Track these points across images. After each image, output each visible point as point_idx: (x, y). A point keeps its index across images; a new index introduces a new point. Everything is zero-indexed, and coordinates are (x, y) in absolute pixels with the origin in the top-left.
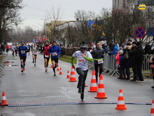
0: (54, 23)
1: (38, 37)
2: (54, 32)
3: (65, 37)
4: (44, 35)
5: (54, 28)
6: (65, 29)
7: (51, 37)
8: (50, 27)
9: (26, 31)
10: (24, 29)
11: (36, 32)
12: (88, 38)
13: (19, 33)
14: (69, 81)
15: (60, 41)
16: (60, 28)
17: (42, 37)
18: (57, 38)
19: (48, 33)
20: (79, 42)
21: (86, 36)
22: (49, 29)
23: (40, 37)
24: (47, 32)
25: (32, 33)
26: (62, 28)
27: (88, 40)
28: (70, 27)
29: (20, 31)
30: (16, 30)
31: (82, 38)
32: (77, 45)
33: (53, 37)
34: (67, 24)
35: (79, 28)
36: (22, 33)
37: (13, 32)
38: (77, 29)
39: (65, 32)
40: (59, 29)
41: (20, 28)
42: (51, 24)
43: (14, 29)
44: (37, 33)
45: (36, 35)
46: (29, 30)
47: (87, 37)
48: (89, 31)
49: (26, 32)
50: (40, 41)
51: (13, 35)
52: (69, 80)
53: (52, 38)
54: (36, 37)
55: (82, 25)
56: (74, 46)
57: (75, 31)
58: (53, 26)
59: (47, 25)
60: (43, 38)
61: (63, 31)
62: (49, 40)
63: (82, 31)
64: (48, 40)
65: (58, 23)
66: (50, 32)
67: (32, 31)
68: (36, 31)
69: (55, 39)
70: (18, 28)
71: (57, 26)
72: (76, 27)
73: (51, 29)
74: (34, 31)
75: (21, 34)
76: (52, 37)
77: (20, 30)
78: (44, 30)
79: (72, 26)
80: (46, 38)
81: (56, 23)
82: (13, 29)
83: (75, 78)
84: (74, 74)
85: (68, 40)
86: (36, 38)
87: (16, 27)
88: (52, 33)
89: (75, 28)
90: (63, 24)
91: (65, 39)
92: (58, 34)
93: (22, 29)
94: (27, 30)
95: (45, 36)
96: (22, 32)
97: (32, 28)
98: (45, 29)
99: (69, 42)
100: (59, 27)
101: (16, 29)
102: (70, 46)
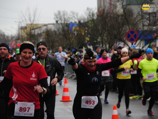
0: (29, 26)
1: (11, 42)
2: (30, 37)
6: (43, 32)
8: (26, 31)
11: (9, 37)
12: (70, 43)
16: (37, 32)
17: (16, 42)
21: (68, 40)
22: (24, 33)
23: (14, 43)
24: (22, 36)
25: (5, 38)
26: (39, 32)
27: (70, 46)
28: (49, 31)
34: (45, 27)
35: (60, 31)
38: (58, 32)
39: (43, 36)
42: (26, 28)
45: (8, 41)
46: (1, 35)
48: (71, 35)
50: (14, 46)
55: (63, 27)
57: (55, 35)
58: (28, 29)
59: (22, 28)
60: (17, 44)
61: (40, 35)
63: (63, 35)
65: (35, 26)
66: (26, 36)
67: (4, 35)
71: (33, 29)
72: (56, 30)
73: (27, 34)
74: (6, 36)
78: (19, 34)
79: (51, 29)
81: (33, 25)
89: (54, 31)
90: (40, 27)
92: (35, 38)
95: (19, 41)
97: (4, 33)
102: (49, 52)
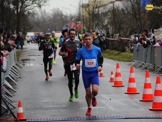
0: (92, 4)
1: (70, 23)
2: (93, 17)
3: (108, 24)
4: (78, 21)
5: (93, 11)
6: (109, 11)
7: (88, 23)
8: (87, 9)
9: (53, 15)
10: (51, 12)
11: (68, 17)
12: (141, 25)
13: (43, 18)
14: (113, 86)
15: (101, 29)
17: (76, 24)
18: (97, 25)
19: (85, 18)
20: (129, 31)
21: (138, 21)
22: (86, 13)
23: (73, 24)
24: (83, 16)
25: (62, 18)
26: (104, 11)
27: (141, 28)
28: (116, 9)
29: (45, 16)
30: (40, 15)
31: (132, 25)
32: (126, 35)
33: (92, 24)
34: (111, 5)
35: (128, 10)
36: (49, 19)
37: (36, 16)
38: (126, 11)
39: (109, 16)
40: (100, 12)
41: (45, 12)
42: (88, 5)
43: (37, 13)
44: (69, 19)
45: (67, 22)
46: (58, 14)
47: (139, 23)
48: (142, 14)
49: (54, 17)
51: (35, 21)
52: (113, 84)
53: (90, 25)
54: (67, 24)
55: (133, 5)
56: (122, 36)
57: (123, 14)
58: (91, 8)
59: (83, 6)
60: (78, 25)
61: (105, 14)
62: (86, 28)
63: (132, 15)
64: (84, 28)
65: (99, 4)
66: (87, 16)
67: (62, 15)
68: (68, 15)
69: (94, 26)
70: (43, 11)
71: (96, 7)
72: (125, 9)
73: (89, 13)
74: (64, 16)
75: (46, 20)
76: (90, 23)
77: (45, 14)
78: (79, 14)
79: (118, 8)
80: (82, 26)
81: (96, 3)
82: (34, 13)
83: (121, 82)
84: (120, 76)
85: (113, 28)
86: (67, 26)
87: (40, 11)
88: (89, 17)
89: (123, 10)
90: (105, 5)
91: (109, 26)
92: (98, 19)
93: (48, 12)
94: (55, 14)
95: (80, 22)
96: (48, 17)
97: (61, 12)
98: (80, 12)
99: (113, 31)
100: (100, 9)
101: (39, 13)
102: (116, 36)
